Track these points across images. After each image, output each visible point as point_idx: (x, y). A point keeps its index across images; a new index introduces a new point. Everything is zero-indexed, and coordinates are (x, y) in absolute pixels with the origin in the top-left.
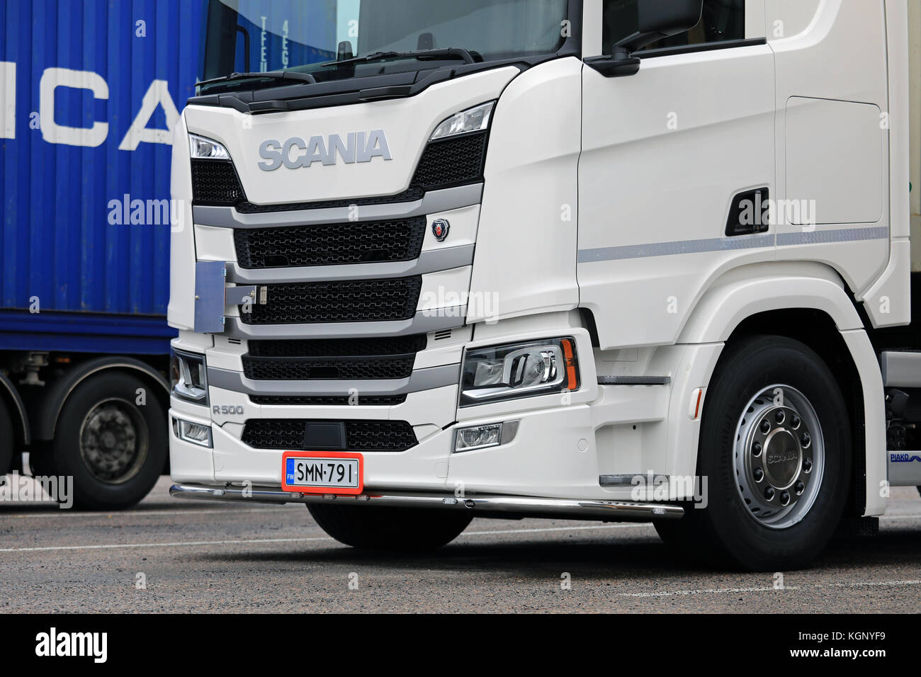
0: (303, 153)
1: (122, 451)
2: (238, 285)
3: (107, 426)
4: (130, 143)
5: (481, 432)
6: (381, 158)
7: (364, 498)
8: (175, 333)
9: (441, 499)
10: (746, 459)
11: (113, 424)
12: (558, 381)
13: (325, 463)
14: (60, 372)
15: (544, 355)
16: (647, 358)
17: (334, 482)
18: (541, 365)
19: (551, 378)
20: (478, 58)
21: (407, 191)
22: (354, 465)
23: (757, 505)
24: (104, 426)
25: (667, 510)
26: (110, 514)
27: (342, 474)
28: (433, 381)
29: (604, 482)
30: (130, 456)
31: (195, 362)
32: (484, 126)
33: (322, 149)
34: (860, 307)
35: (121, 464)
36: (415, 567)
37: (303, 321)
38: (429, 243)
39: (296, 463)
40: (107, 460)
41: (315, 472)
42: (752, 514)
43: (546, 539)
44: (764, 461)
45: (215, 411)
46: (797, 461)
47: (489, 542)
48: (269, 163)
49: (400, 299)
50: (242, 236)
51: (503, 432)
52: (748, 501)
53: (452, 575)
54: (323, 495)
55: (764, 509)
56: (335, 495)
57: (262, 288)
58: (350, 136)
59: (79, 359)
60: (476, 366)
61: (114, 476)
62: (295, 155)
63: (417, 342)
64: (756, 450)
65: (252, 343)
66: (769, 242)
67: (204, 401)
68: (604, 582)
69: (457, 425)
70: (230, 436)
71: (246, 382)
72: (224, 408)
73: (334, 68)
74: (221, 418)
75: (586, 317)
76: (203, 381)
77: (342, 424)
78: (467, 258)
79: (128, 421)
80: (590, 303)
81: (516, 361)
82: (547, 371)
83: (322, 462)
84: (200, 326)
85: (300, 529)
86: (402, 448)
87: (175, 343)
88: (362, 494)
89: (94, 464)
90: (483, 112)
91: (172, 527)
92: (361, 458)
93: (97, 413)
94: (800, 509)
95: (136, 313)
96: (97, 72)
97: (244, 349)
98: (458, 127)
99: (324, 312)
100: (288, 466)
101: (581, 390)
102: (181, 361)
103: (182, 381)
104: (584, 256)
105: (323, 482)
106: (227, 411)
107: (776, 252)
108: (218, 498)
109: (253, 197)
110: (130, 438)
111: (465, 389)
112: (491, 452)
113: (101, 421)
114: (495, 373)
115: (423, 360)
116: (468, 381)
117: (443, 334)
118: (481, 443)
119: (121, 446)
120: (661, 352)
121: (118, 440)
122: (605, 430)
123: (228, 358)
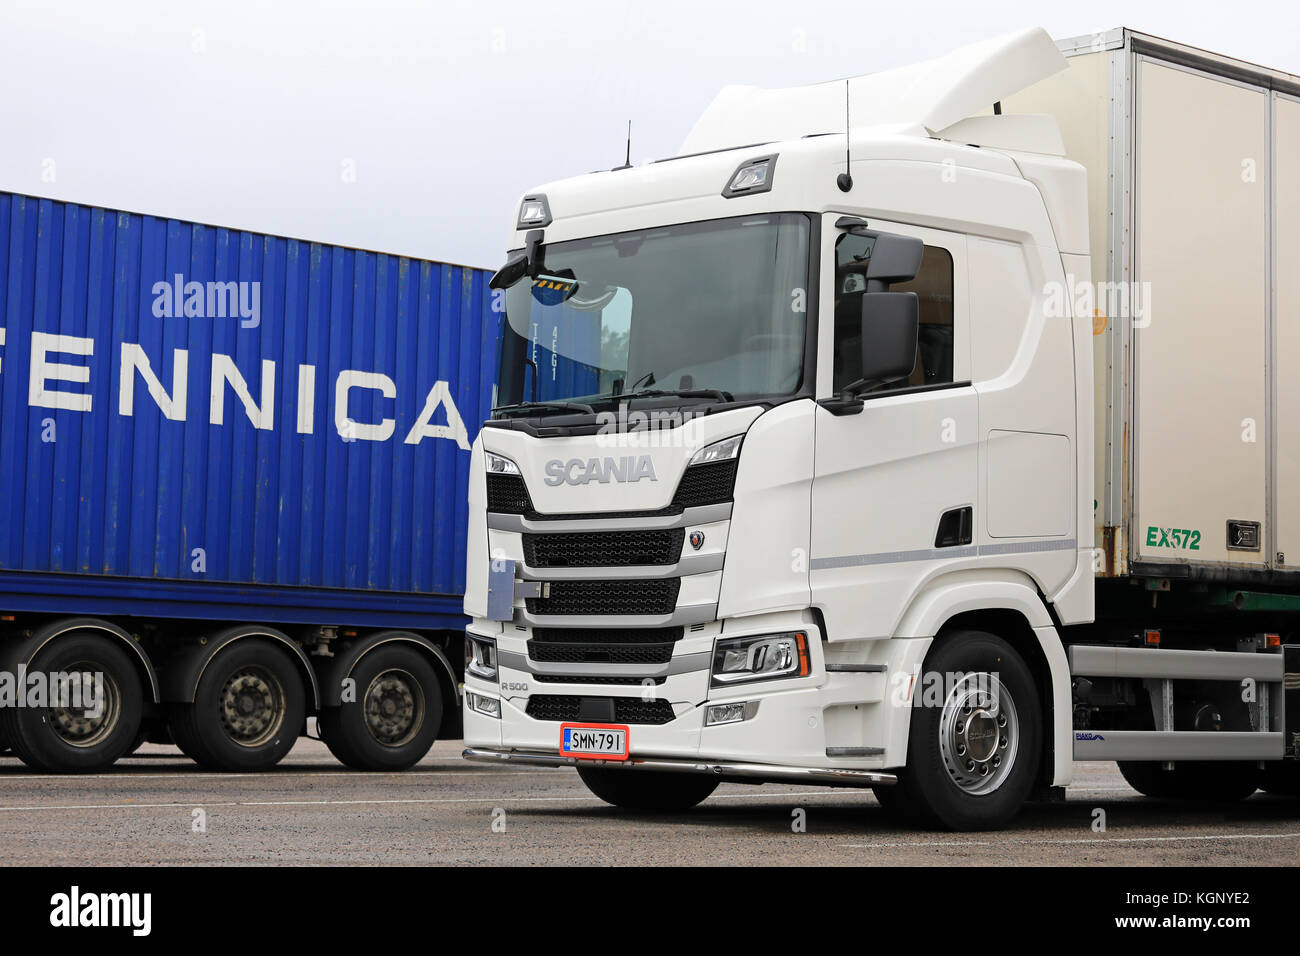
0: (583, 472)
1: (401, 717)
2: (525, 581)
3: (389, 694)
4: (414, 438)
5: (728, 709)
6: (648, 479)
7: (629, 763)
8: (469, 619)
9: (694, 765)
10: (951, 734)
11: (393, 692)
12: (793, 668)
13: (597, 733)
14: (348, 644)
15: (782, 646)
16: (868, 649)
17: (604, 750)
18: (779, 654)
19: (787, 666)
20: (730, 398)
21: (669, 507)
22: (622, 735)
23: (961, 775)
24: (386, 694)
25: (883, 778)
26: (393, 774)
27: (611, 743)
28: (689, 666)
29: (830, 753)
30: (408, 722)
31: (487, 644)
32: (734, 455)
33: (599, 470)
34: (1050, 607)
35: (400, 729)
36: (671, 823)
37: (579, 613)
38: (688, 551)
39: (572, 733)
40: (388, 725)
41: (588, 740)
42: (956, 782)
43: (783, 802)
44: (966, 737)
45: (503, 687)
46: (994, 739)
47: (733, 804)
48: (554, 479)
49: (663, 597)
50: (528, 539)
51: (747, 710)
52: (952, 771)
53: (703, 829)
54: (594, 760)
55: (966, 778)
56: (605, 760)
57: (545, 584)
58: (623, 460)
59: (365, 633)
60: (725, 653)
61: (394, 739)
62: (576, 472)
63: (676, 633)
64: (959, 728)
65: (536, 631)
66: (972, 553)
67: (494, 679)
68: (828, 837)
69: (708, 704)
70: (516, 709)
71: (530, 662)
72: (511, 685)
73: (609, 401)
74: (508, 693)
75: (817, 615)
76: (493, 661)
77: (611, 701)
78: (719, 564)
79: (407, 690)
80: (819, 604)
81: (758, 651)
82: (784, 659)
83: (595, 733)
84: (492, 615)
85: (566, 790)
86: (662, 722)
87: (470, 628)
88: (628, 760)
89: (376, 729)
90: (733, 443)
91: (452, 787)
92: (627, 729)
93: (379, 682)
94: (997, 778)
95: (416, 591)
96: (386, 374)
97: (529, 635)
98: (712, 456)
99: (598, 606)
100: (566, 735)
101: (812, 676)
102: (474, 645)
103: (475, 660)
104: (815, 564)
105: (595, 749)
106: (514, 687)
107: (976, 561)
108: (505, 761)
109: (539, 507)
110: (409, 705)
111: (715, 672)
112: (735, 727)
113: (383, 689)
114: (740, 660)
115: (680, 648)
116: (718, 666)
117: (698, 627)
118: (728, 719)
119: (400, 712)
120: (879, 644)
121: (398, 708)
122: (831, 709)
123: (515, 643)
